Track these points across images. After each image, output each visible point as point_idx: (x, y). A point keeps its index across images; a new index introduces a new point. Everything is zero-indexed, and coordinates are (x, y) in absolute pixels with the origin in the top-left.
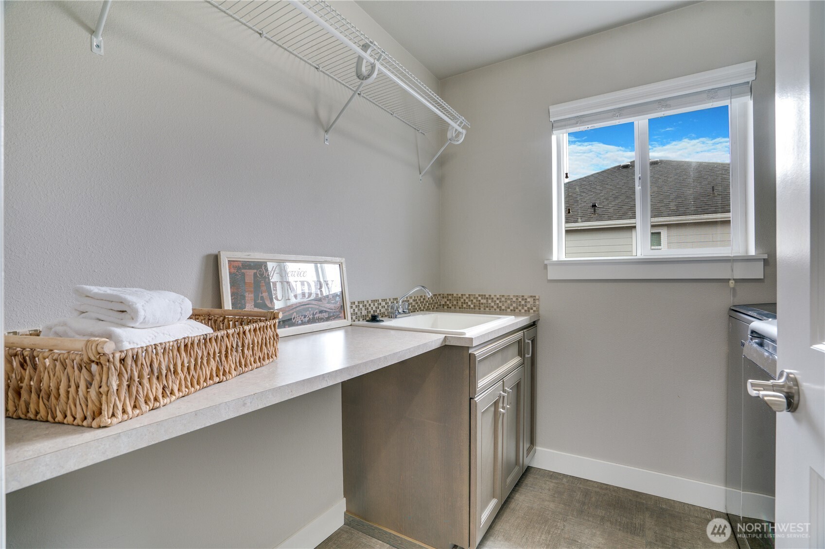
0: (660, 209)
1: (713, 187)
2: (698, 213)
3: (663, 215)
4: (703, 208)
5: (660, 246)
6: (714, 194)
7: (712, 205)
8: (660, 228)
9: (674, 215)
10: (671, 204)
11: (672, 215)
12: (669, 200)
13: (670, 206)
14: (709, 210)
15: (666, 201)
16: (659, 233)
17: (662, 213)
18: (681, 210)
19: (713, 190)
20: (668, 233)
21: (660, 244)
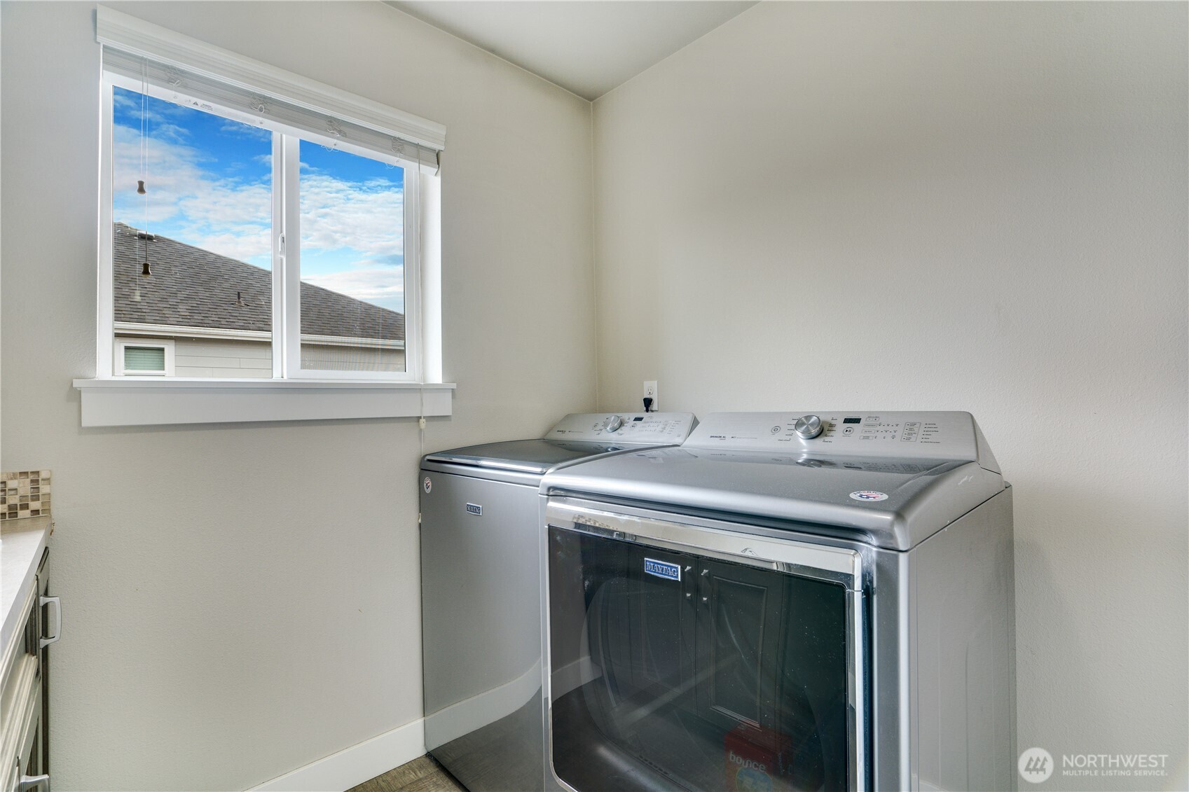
0: (164, 312)
1: (239, 293)
2: (220, 326)
3: (169, 322)
4: (228, 320)
5: (164, 370)
6: (239, 302)
7: (239, 318)
8: (165, 341)
9: (187, 324)
10: (180, 307)
11: (183, 324)
12: (175, 301)
13: (179, 310)
14: (236, 323)
15: (172, 301)
16: (162, 350)
17: (167, 319)
18: (196, 317)
19: (239, 298)
20: (175, 353)
21: (164, 367)
